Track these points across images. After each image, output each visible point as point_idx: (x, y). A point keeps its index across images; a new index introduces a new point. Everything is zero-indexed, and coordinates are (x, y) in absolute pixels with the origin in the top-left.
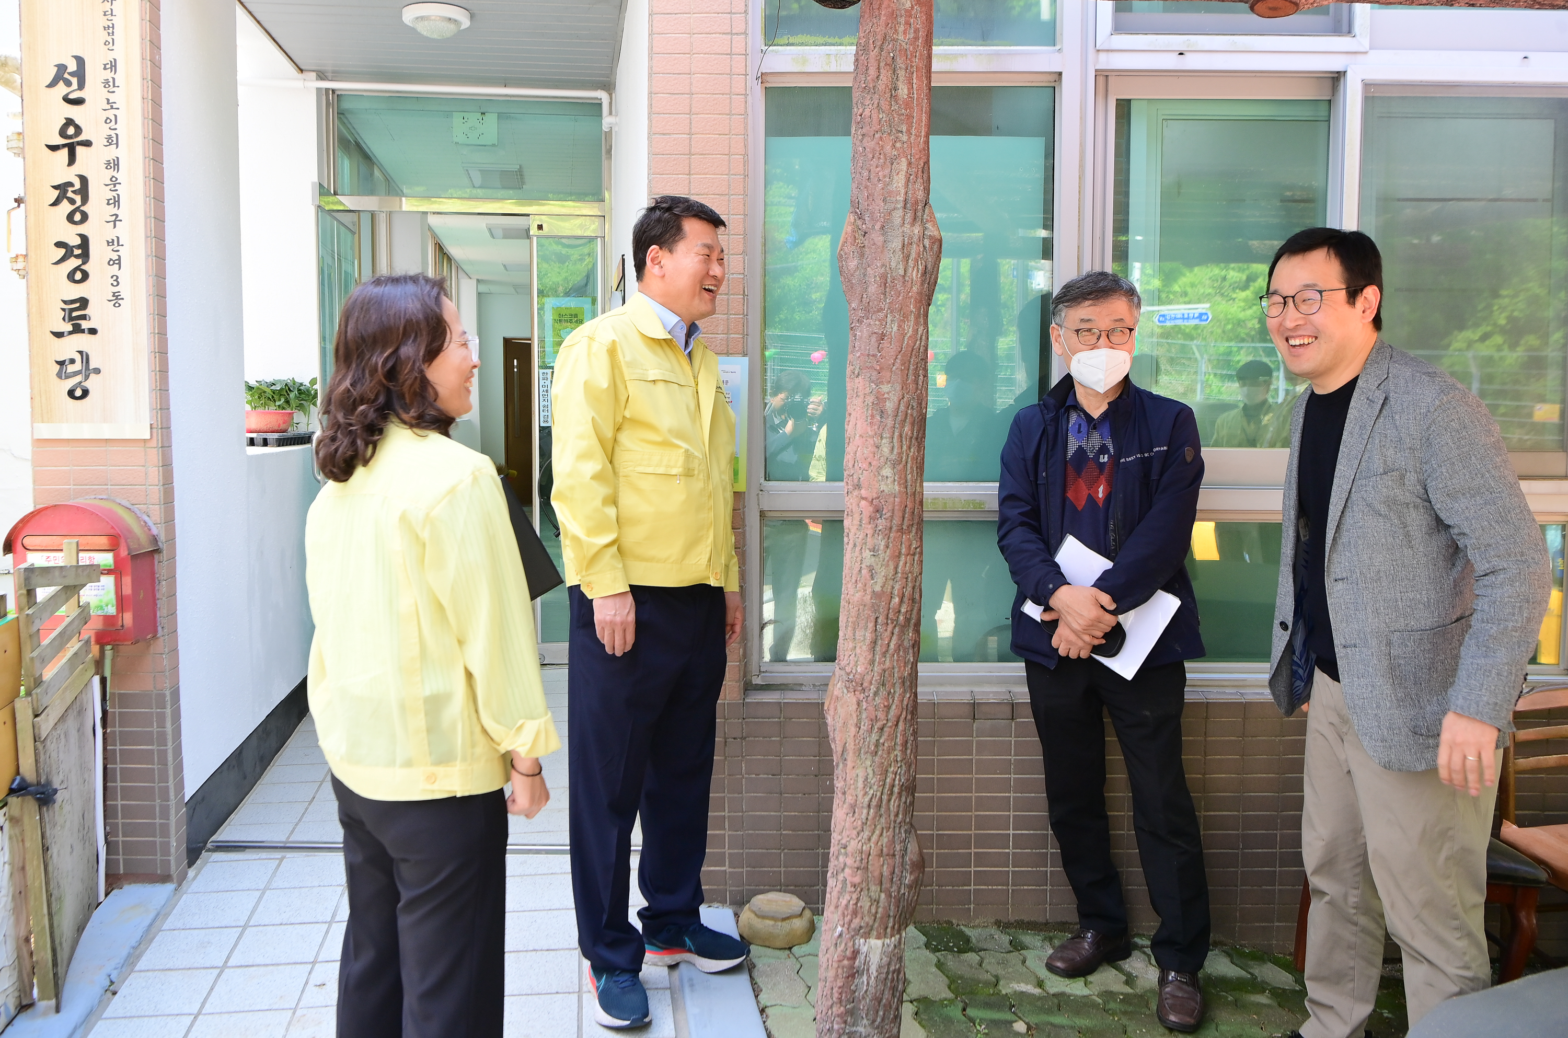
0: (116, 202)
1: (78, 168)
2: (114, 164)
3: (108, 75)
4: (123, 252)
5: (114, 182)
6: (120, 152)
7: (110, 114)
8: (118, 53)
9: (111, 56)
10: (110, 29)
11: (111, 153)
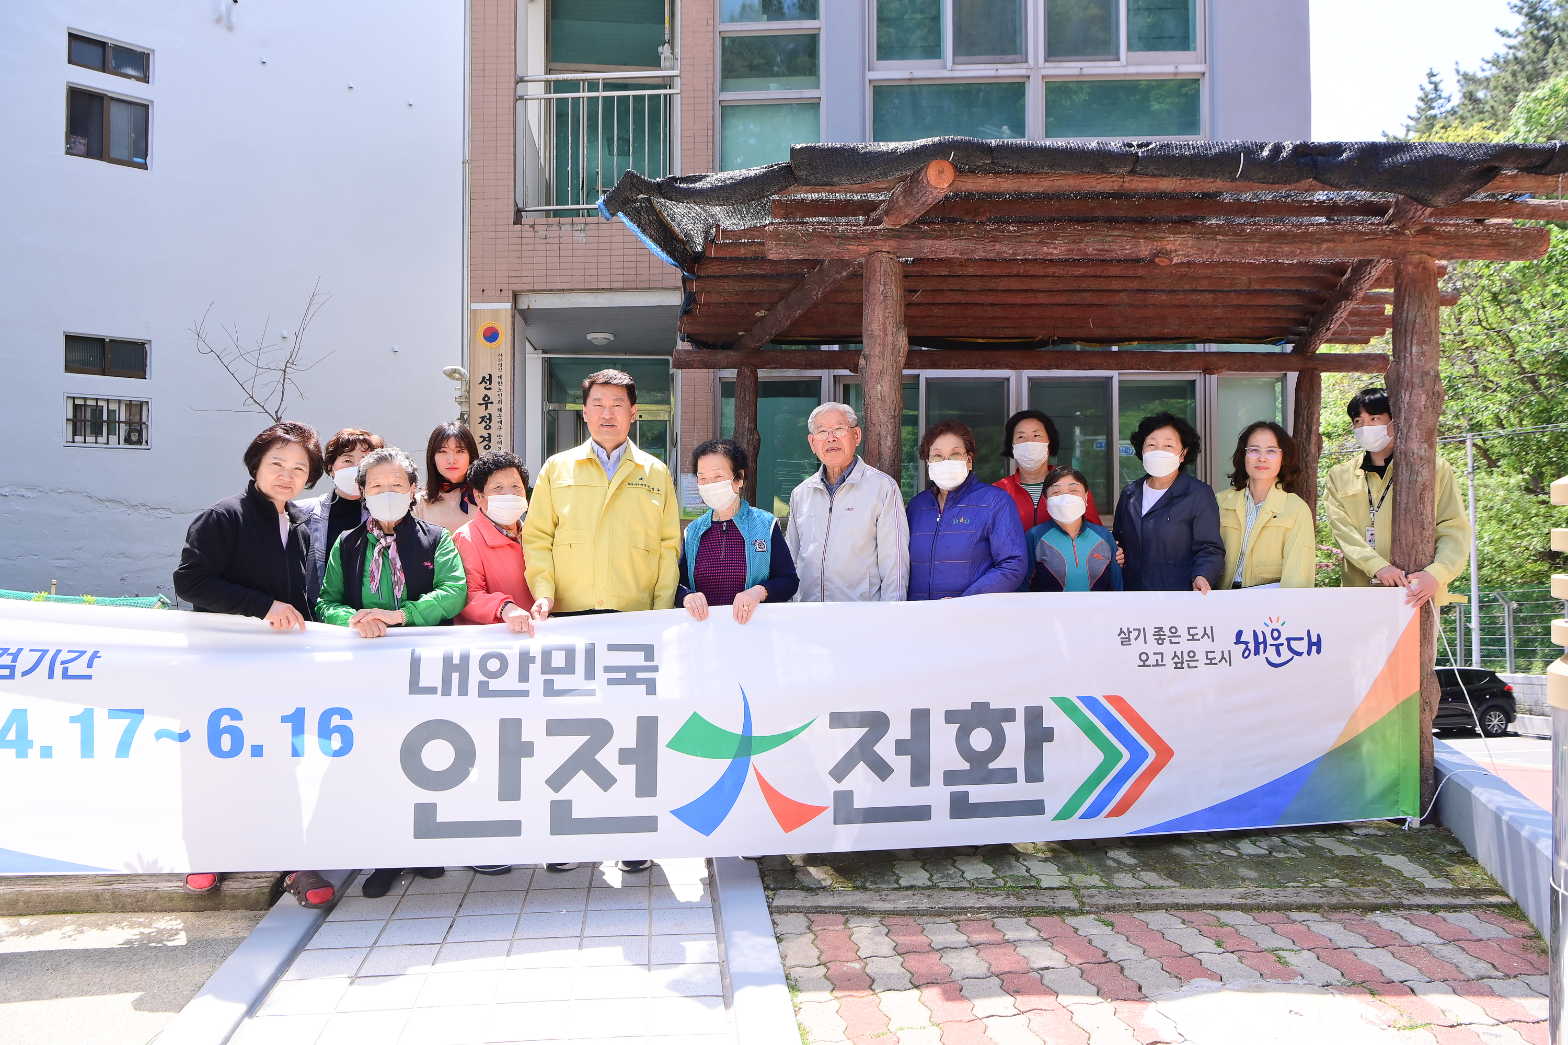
0: (501, 422)
1: (488, 411)
2: (500, 410)
3: (500, 380)
4: (503, 439)
5: (500, 415)
6: (503, 406)
7: (500, 393)
8: (503, 373)
9: (501, 374)
10: (500, 365)
11: (500, 406)
